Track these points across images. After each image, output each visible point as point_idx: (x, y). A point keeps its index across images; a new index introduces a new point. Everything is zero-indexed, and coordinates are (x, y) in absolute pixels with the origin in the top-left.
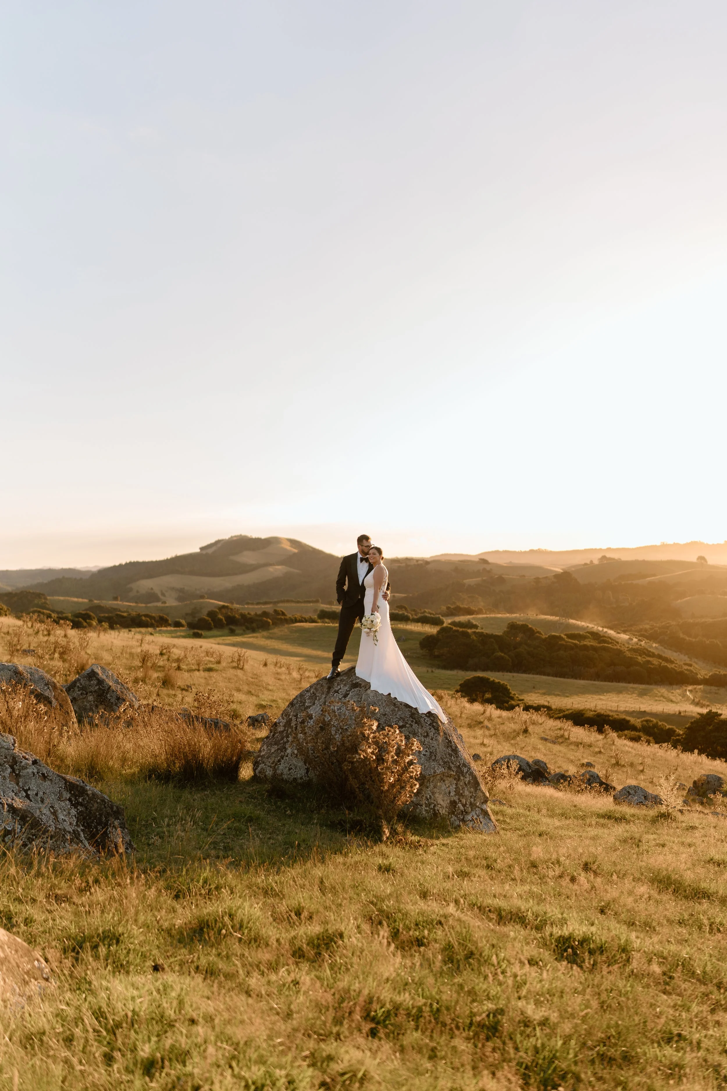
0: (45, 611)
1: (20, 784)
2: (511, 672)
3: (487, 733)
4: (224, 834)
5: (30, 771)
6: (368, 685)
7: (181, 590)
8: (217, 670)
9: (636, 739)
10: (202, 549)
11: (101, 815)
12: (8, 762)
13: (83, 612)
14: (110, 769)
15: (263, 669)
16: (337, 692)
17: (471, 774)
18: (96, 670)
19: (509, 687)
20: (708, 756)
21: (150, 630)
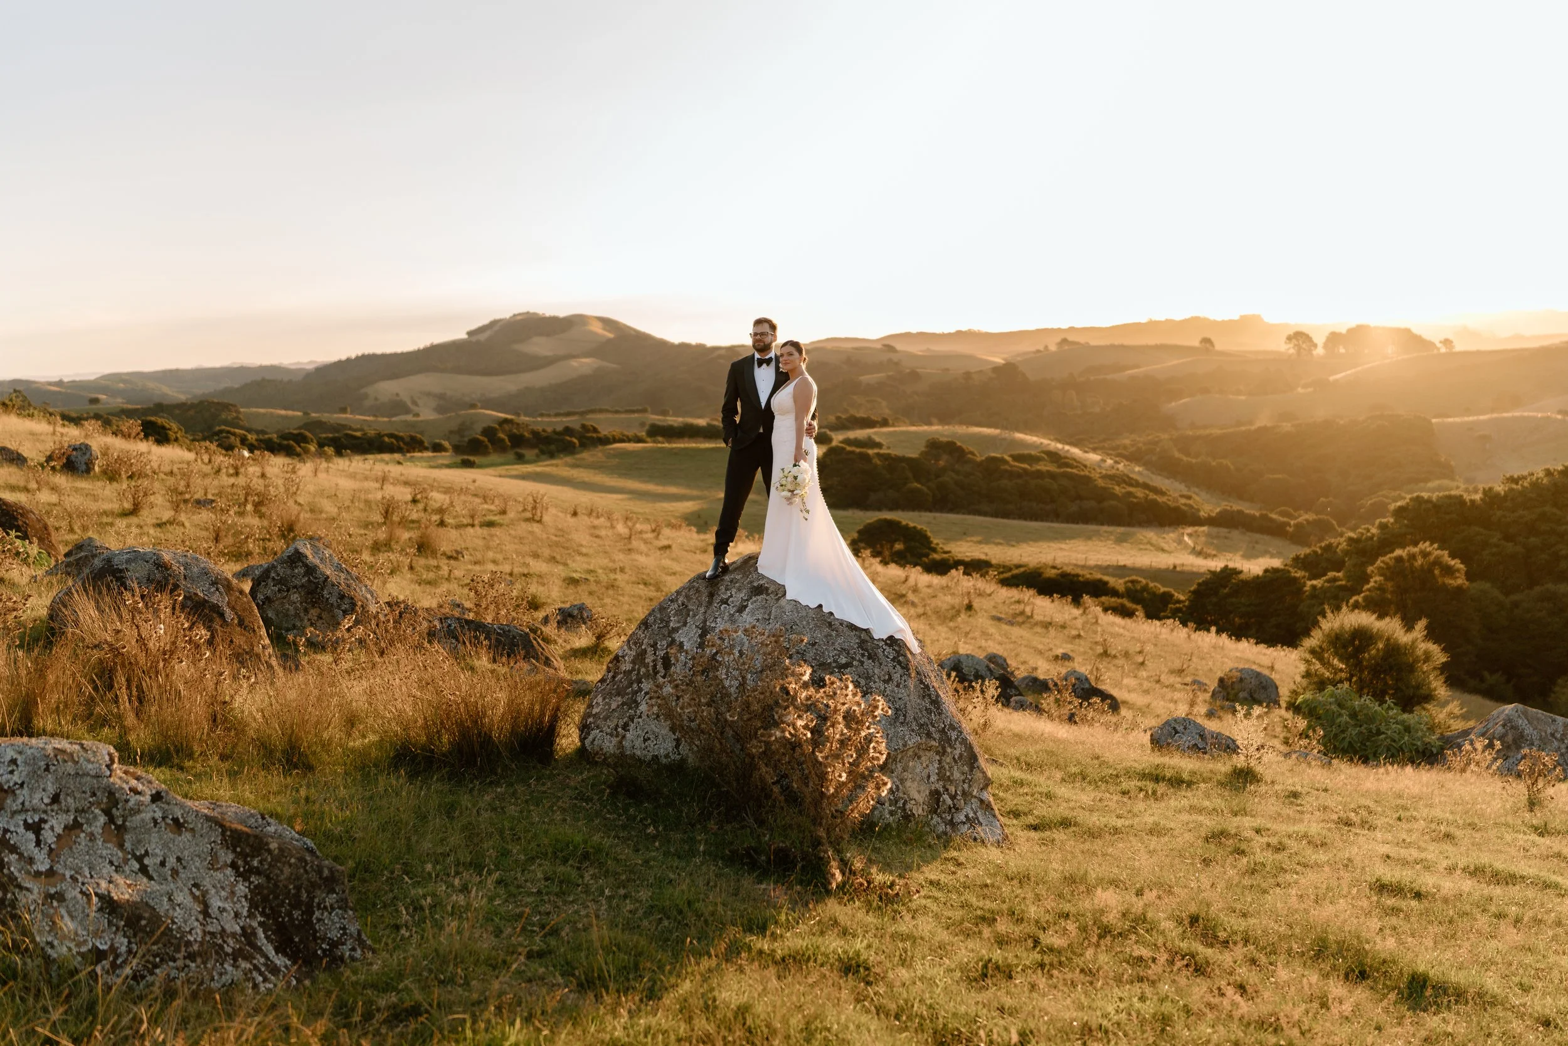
0: (237, 431)
1: (128, 845)
2: (931, 511)
3: (912, 611)
4: (539, 892)
5: (147, 816)
6: (780, 592)
7: (441, 397)
8: (501, 525)
9: (1127, 614)
10: (470, 333)
11: (298, 888)
12: (99, 804)
13: (295, 432)
14: (326, 746)
15: (572, 521)
16: (725, 602)
17: (964, 741)
18: (303, 550)
19: (929, 534)
20: (1230, 636)
21: (397, 456)
